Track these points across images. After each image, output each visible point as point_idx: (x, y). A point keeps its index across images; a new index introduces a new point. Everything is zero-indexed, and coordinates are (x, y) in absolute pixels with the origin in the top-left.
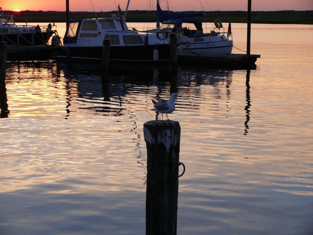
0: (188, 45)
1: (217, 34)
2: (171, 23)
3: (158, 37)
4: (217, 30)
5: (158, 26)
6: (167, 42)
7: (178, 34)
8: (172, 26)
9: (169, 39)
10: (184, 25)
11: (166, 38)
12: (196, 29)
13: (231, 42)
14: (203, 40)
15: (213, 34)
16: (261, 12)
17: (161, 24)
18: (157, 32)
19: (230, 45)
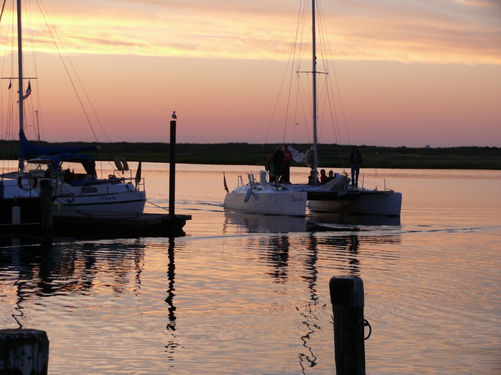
0: (70, 199)
1: (119, 181)
2: (44, 162)
3: (21, 186)
4: (119, 175)
5: (21, 166)
6: (35, 193)
7: (54, 181)
8: (45, 167)
9: (38, 188)
10: (65, 166)
11: (35, 187)
12: (84, 172)
13: (143, 194)
14: (96, 190)
15: (113, 180)
16: (194, 145)
17: (26, 163)
18: (19, 176)
19: (141, 198)
